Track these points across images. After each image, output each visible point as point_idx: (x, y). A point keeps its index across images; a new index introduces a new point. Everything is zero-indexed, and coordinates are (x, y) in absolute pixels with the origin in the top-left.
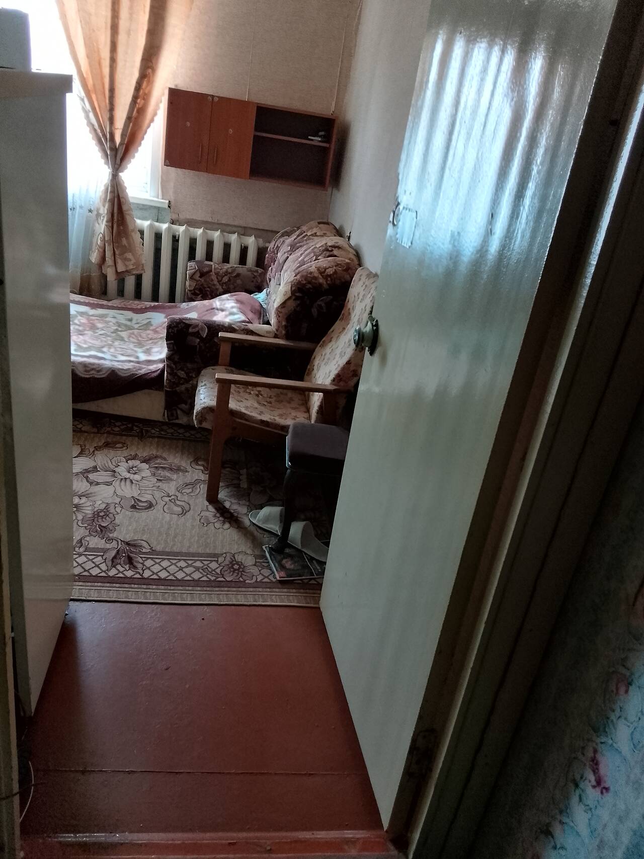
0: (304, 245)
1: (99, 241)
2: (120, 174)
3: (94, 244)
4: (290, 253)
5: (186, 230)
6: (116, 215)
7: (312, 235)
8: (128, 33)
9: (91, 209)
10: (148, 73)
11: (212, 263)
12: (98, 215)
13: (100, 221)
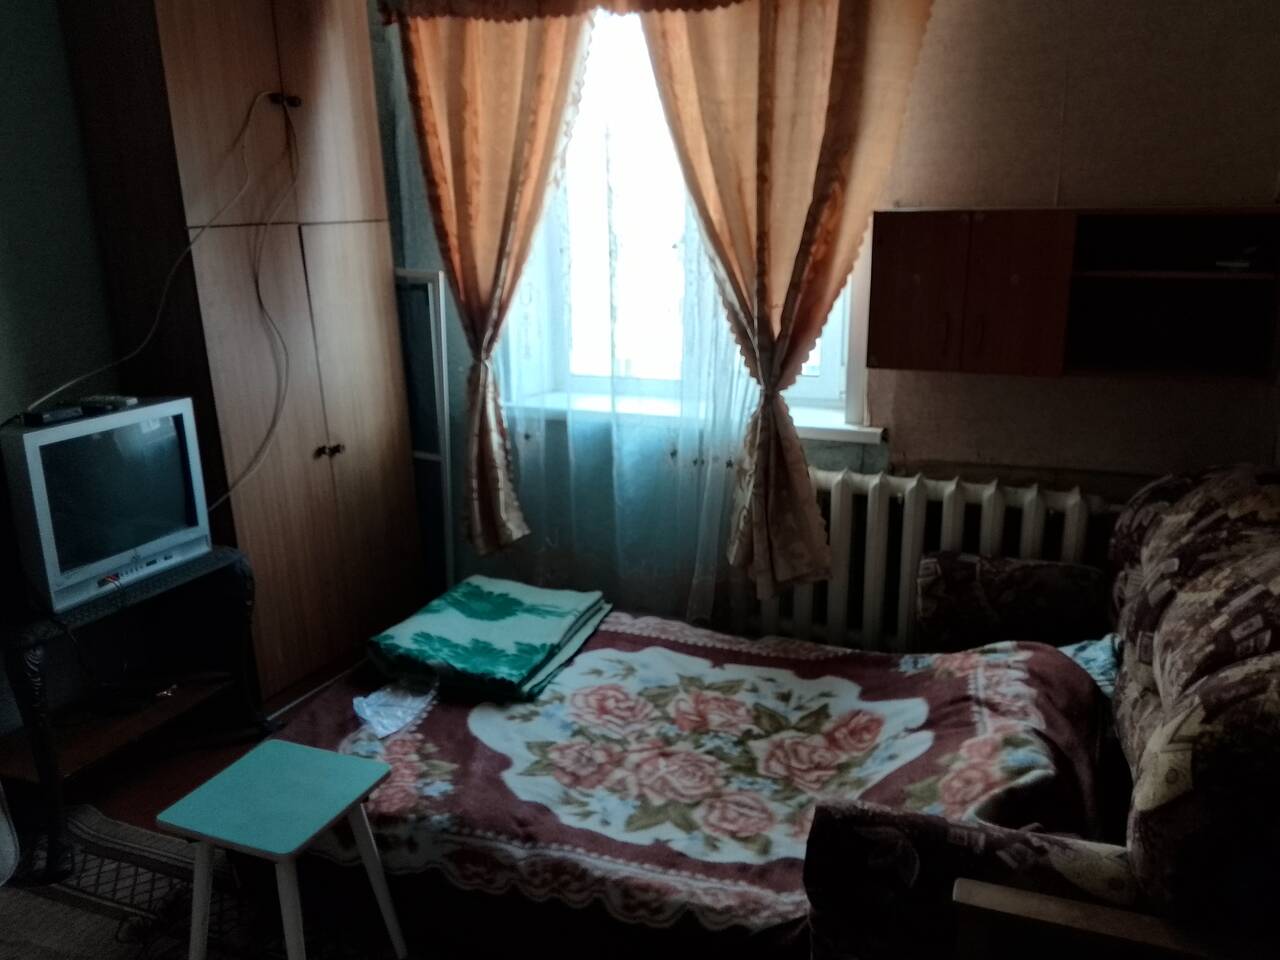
0: (1222, 561)
1: (742, 524)
2: (782, 393)
3: (734, 529)
4: (1179, 580)
5: (920, 485)
6: (772, 472)
7: (1242, 519)
8: (793, 119)
9: (730, 461)
10: (831, 191)
11: (975, 559)
12: (741, 472)
13: (744, 485)
